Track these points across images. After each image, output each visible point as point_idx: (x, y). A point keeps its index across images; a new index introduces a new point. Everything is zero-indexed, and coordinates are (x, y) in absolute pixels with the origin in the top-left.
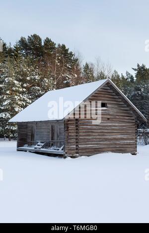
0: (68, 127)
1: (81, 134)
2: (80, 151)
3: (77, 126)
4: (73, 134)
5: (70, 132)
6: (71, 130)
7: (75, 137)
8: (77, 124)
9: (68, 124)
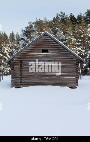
0: (14, 67)
1: (24, 72)
2: (23, 84)
3: (21, 66)
4: (17, 72)
5: (15, 71)
6: (16, 69)
7: (19, 74)
8: (21, 65)
9: (13, 65)
